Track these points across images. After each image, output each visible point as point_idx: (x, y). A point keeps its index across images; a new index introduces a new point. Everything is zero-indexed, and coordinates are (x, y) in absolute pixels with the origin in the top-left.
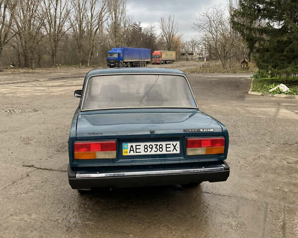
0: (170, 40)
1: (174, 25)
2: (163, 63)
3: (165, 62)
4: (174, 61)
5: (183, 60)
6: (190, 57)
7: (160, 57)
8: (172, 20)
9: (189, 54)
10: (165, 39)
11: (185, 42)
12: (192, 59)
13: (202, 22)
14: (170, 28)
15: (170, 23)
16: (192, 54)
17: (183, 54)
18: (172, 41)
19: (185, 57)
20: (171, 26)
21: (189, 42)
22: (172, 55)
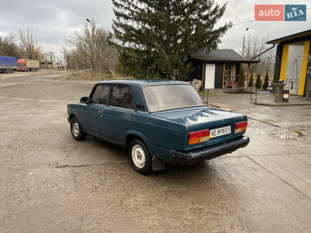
0: (30, 50)
1: (33, 37)
2: (28, 71)
3: (30, 70)
4: (38, 69)
5: (44, 68)
6: (49, 66)
7: (25, 65)
8: (31, 32)
9: (49, 63)
10: (25, 49)
11: (44, 53)
12: (52, 68)
13: (72, 38)
14: (30, 40)
15: (29, 35)
16: (51, 63)
17: (44, 63)
18: (32, 51)
19: (45, 66)
20: (30, 38)
21: (48, 53)
22: (36, 64)
